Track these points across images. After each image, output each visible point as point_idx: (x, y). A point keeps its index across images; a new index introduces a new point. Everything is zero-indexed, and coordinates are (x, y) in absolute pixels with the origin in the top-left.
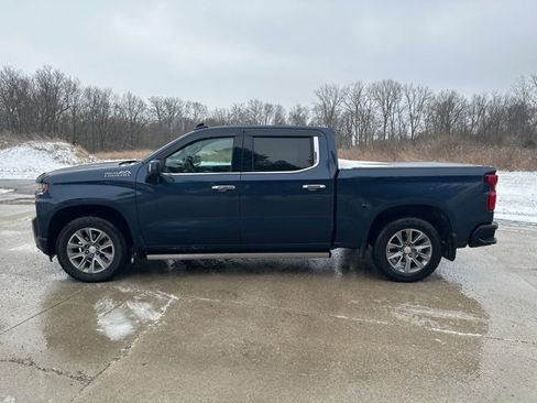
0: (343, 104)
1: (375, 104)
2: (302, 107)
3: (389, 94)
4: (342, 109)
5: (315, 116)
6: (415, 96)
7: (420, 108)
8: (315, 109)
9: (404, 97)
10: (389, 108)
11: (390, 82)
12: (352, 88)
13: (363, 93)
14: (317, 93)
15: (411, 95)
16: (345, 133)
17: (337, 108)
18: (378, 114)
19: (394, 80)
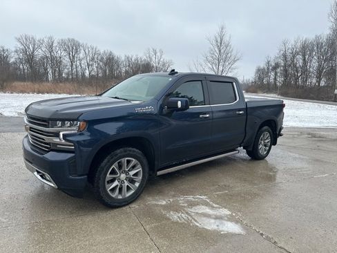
0: (40, 50)
1: (64, 53)
2: (5, 48)
3: (73, 48)
4: (39, 53)
5: (17, 57)
6: (89, 51)
7: (93, 59)
8: (16, 51)
9: (82, 51)
10: (73, 57)
11: (73, 40)
12: (46, 40)
13: (54, 45)
14: (19, 40)
15: (87, 51)
16: (42, 70)
17: (36, 53)
18: (66, 60)
19: (76, 39)
